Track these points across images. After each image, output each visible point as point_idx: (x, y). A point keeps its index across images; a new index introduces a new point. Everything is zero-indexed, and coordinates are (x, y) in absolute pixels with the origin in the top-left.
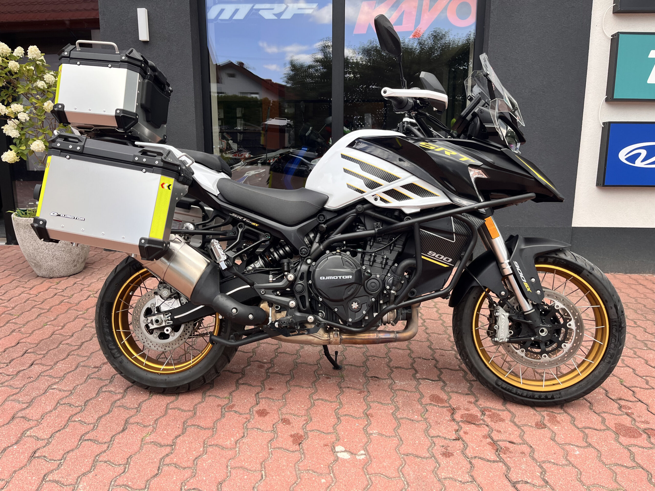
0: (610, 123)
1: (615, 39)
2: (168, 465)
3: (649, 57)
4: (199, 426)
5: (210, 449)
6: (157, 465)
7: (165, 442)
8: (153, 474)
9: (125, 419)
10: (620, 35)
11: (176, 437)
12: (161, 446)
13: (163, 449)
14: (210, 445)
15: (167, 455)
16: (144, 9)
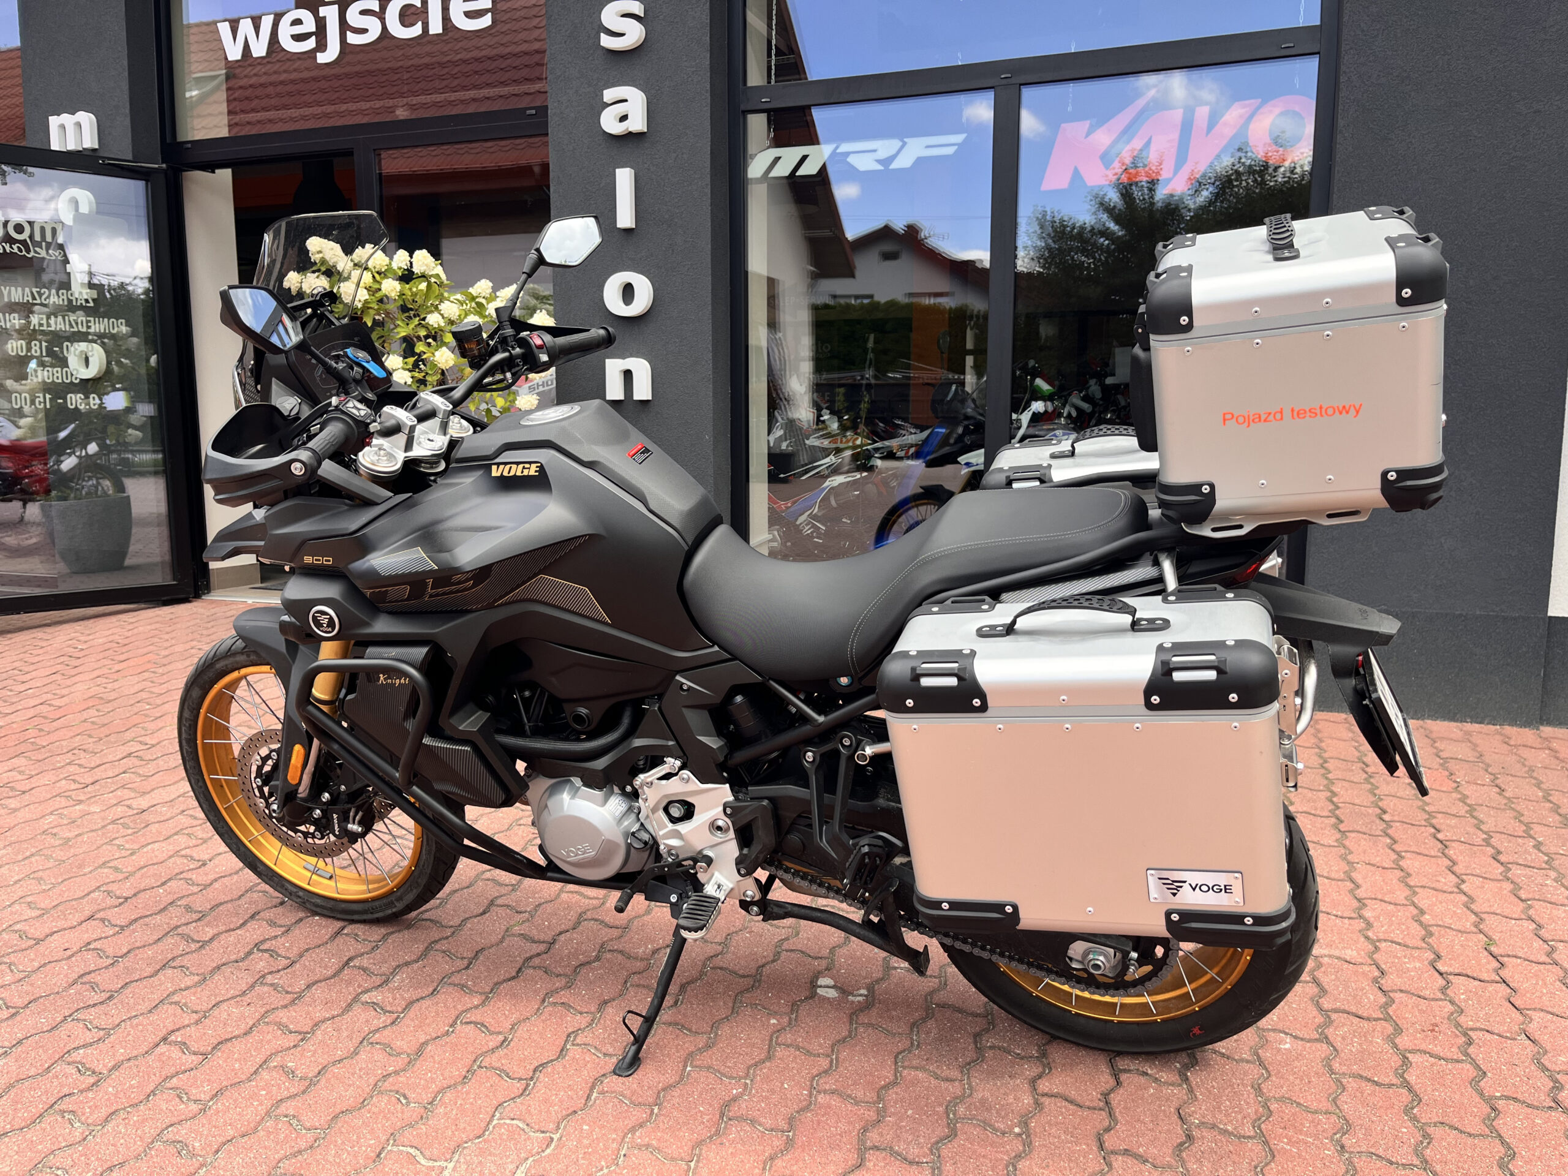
2: (534, 968)
4: (603, 922)
5: (609, 956)
6: (518, 966)
7: (542, 937)
8: (507, 976)
9: (491, 898)
11: (561, 933)
12: (534, 942)
13: (534, 945)
14: (610, 951)
15: (538, 955)
16: (628, 169)
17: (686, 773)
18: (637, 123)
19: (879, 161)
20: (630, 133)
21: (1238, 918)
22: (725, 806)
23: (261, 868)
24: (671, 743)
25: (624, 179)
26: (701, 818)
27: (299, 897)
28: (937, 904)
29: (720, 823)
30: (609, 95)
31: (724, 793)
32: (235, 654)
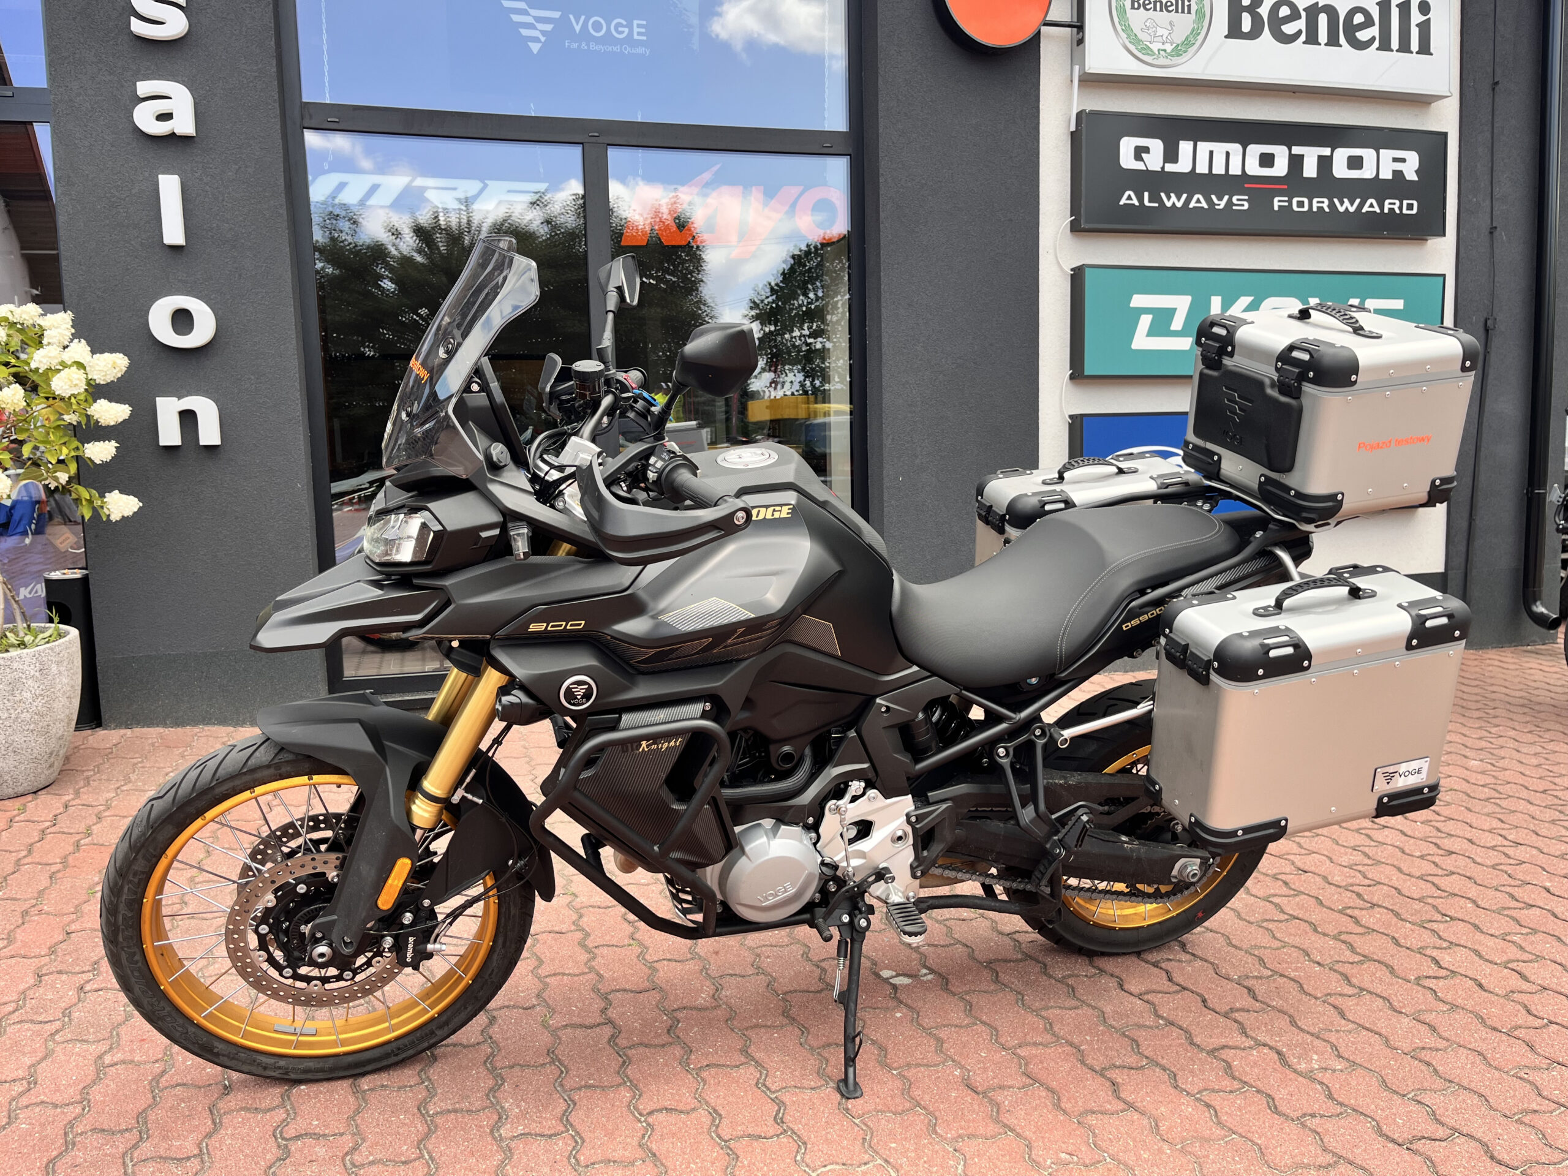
0: (1082, 416)
1: (1078, 276)
2: (629, 1047)
3: (1132, 305)
5: (681, 1015)
6: (612, 1052)
7: (591, 1021)
8: (618, 1063)
10: (1087, 270)
11: (603, 1012)
12: (590, 1027)
13: (596, 1030)
14: (675, 1011)
15: (614, 1036)
16: (176, 177)
17: (873, 793)
18: (184, 124)
19: (459, 200)
20: (173, 134)
21: (1418, 791)
22: (908, 816)
23: (220, 1047)
24: (865, 766)
25: (170, 187)
26: (878, 835)
27: (280, 1068)
28: (1233, 833)
29: (900, 833)
30: (144, 88)
31: (906, 803)
32: (252, 771)
